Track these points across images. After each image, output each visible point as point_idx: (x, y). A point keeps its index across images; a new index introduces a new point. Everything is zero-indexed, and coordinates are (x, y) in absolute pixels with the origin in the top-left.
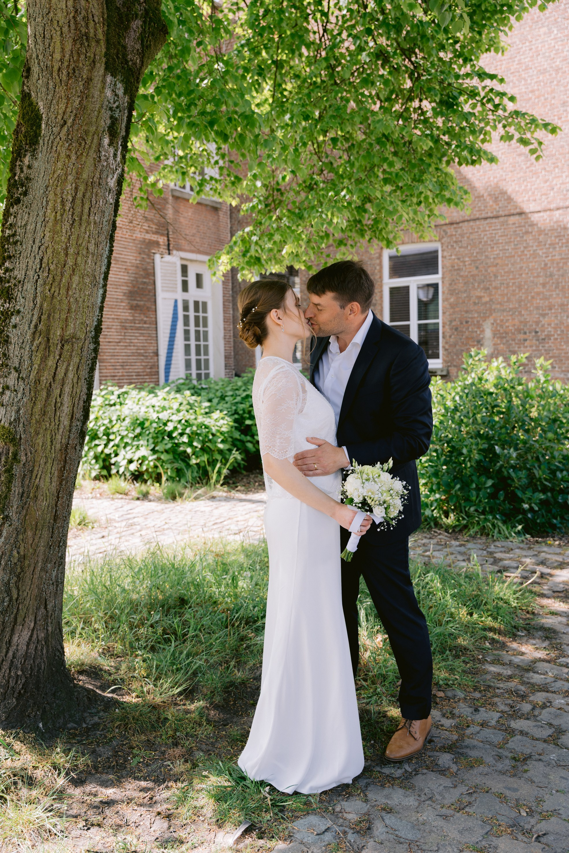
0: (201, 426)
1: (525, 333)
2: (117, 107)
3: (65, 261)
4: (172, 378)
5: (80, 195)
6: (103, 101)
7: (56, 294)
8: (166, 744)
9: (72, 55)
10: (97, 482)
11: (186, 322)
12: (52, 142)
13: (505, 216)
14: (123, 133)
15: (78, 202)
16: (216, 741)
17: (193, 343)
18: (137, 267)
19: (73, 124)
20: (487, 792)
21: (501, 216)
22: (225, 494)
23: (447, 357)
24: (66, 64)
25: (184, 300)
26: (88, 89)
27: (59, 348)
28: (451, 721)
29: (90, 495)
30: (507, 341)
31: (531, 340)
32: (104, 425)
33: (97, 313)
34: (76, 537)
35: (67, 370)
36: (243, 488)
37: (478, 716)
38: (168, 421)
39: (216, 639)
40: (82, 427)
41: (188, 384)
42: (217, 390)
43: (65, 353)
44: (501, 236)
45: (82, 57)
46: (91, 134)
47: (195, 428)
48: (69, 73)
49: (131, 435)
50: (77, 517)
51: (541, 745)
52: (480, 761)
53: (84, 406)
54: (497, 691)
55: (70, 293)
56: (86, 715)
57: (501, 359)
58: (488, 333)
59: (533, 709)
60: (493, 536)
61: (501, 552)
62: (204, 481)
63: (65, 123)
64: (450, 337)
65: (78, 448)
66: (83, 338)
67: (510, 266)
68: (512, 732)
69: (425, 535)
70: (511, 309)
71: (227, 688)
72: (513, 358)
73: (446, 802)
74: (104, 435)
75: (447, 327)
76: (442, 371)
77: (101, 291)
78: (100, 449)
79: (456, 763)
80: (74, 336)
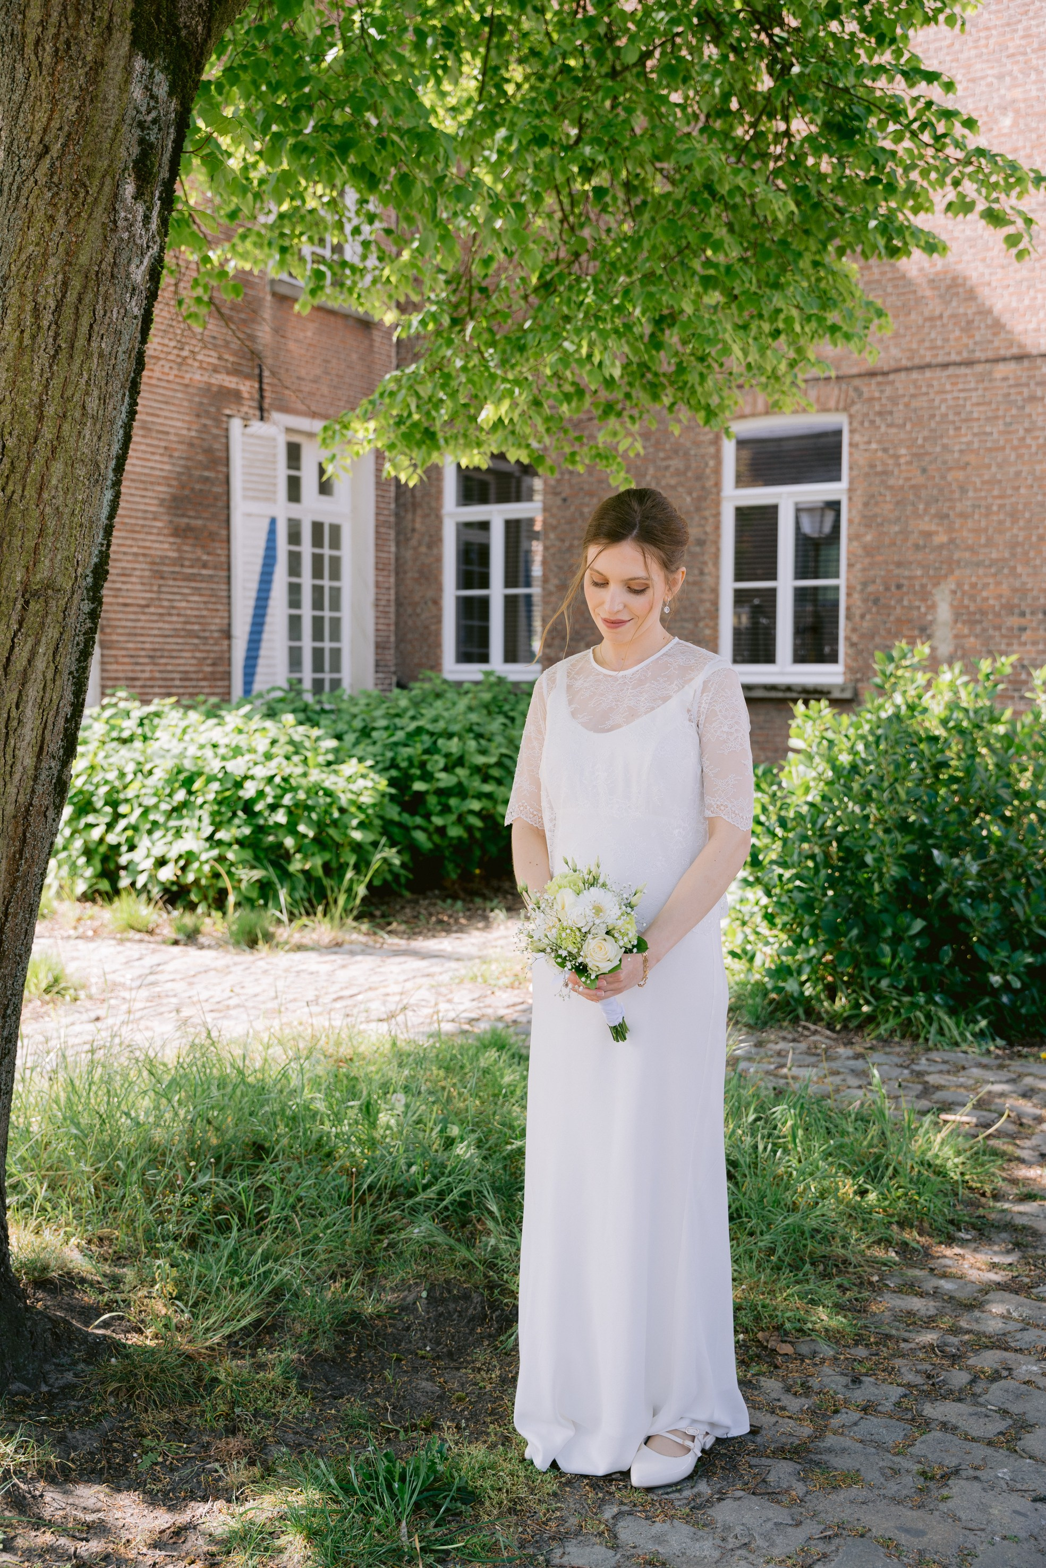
0: (314, 790)
1: (1023, 614)
2: (154, 121)
3: (38, 431)
4: (257, 687)
5: (71, 297)
6: (125, 109)
7: (16, 497)
8: (213, 1430)
9: (64, 13)
10: (88, 904)
11: (294, 567)
12: (19, 189)
13: (987, 361)
14: (164, 174)
15: (68, 311)
16: (318, 1426)
17: (307, 612)
18: (191, 445)
19: (63, 154)
20: (862, 1536)
21: (979, 362)
22: (363, 939)
23: (855, 660)
24: (52, 31)
25: (290, 520)
26: (95, 82)
27: (19, 606)
28: (803, 1400)
29: (72, 932)
30: (984, 630)
31: (1035, 630)
32: (106, 782)
33: (99, 540)
34: (38, 1017)
35: (33, 654)
36: (403, 927)
37: (858, 1393)
38: (246, 778)
39: (327, 1227)
40: (61, 772)
41: (292, 702)
42: (355, 716)
43: (30, 619)
44: (978, 404)
45: (86, 18)
46: (99, 175)
47: (302, 796)
48: (57, 50)
49: (164, 807)
50: (42, 976)
51: (981, 1451)
52: (853, 1478)
53: (66, 729)
54: (903, 1345)
55: (45, 495)
56: (47, 1367)
57: (958, 666)
58: (944, 612)
59: (973, 1381)
60: (927, 1040)
61: (941, 1072)
62: (320, 909)
63: (47, 150)
64: (863, 616)
65: (51, 814)
66: (68, 587)
67: (994, 469)
68: (925, 1425)
69: (784, 1033)
70: (993, 562)
71: (344, 1324)
72: (985, 666)
73: (776, 1552)
74: (106, 804)
75: (856, 596)
76: (843, 690)
77: (109, 495)
78: (96, 834)
79: (804, 1480)
80: (49, 585)
